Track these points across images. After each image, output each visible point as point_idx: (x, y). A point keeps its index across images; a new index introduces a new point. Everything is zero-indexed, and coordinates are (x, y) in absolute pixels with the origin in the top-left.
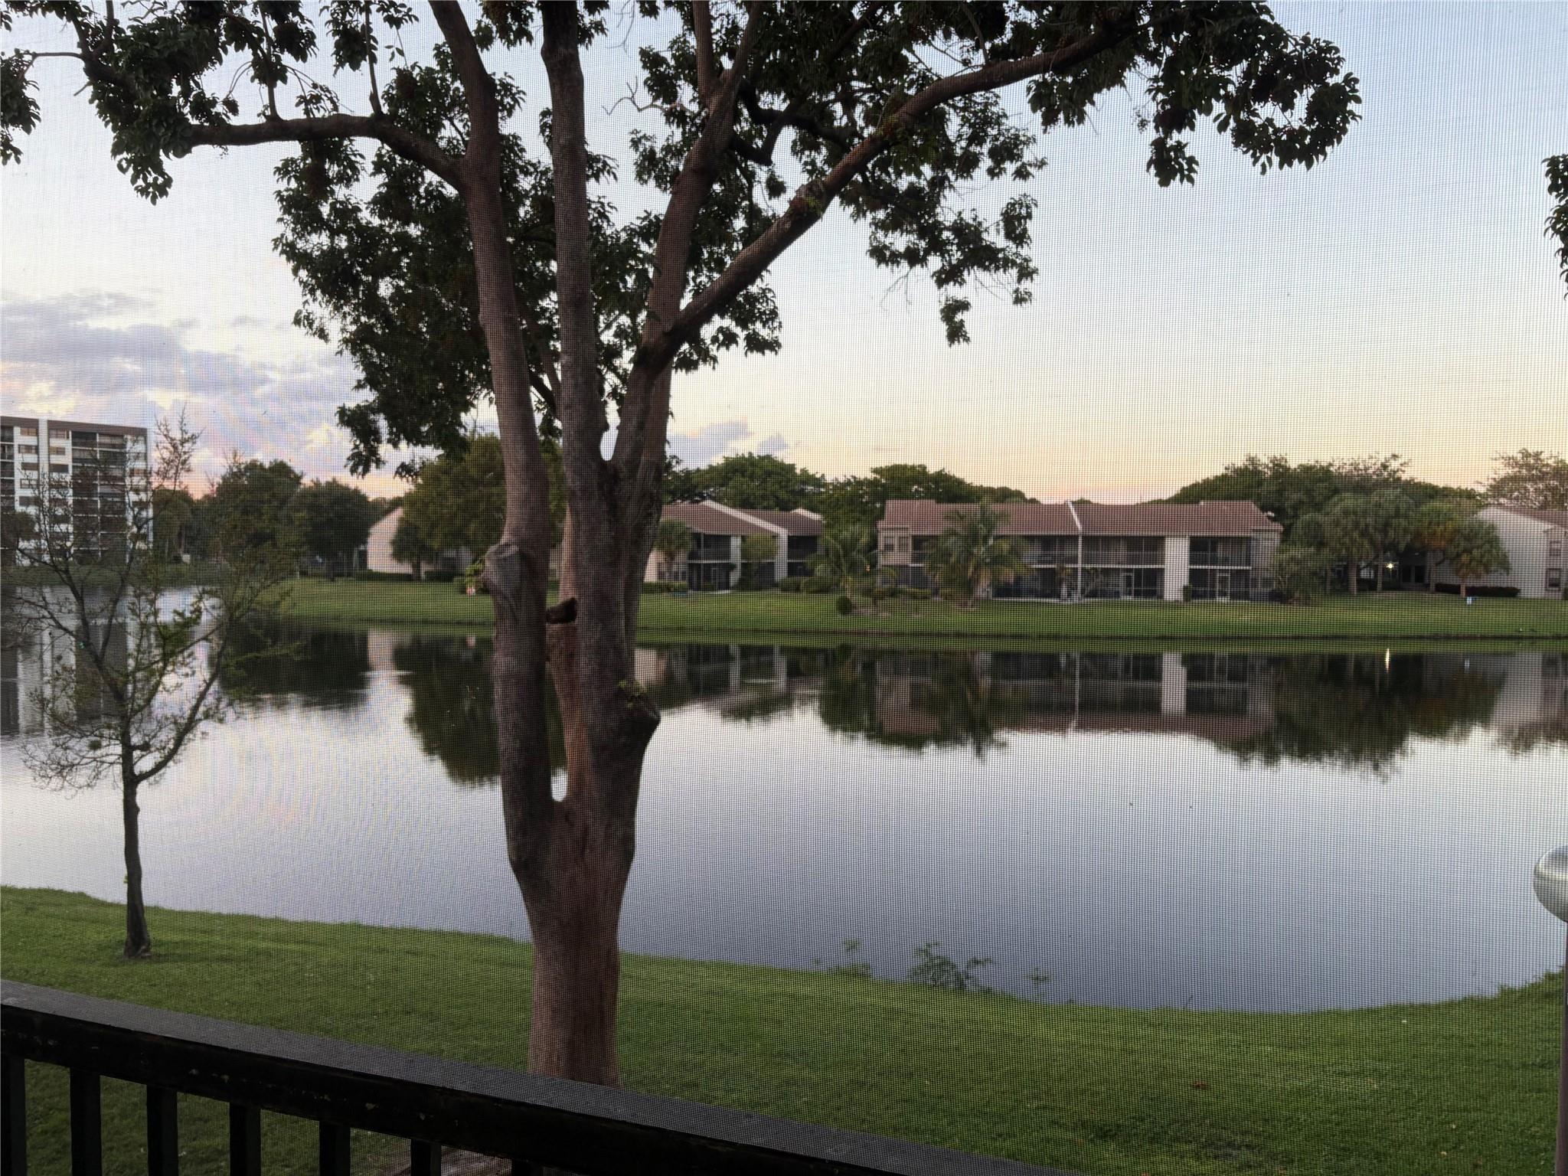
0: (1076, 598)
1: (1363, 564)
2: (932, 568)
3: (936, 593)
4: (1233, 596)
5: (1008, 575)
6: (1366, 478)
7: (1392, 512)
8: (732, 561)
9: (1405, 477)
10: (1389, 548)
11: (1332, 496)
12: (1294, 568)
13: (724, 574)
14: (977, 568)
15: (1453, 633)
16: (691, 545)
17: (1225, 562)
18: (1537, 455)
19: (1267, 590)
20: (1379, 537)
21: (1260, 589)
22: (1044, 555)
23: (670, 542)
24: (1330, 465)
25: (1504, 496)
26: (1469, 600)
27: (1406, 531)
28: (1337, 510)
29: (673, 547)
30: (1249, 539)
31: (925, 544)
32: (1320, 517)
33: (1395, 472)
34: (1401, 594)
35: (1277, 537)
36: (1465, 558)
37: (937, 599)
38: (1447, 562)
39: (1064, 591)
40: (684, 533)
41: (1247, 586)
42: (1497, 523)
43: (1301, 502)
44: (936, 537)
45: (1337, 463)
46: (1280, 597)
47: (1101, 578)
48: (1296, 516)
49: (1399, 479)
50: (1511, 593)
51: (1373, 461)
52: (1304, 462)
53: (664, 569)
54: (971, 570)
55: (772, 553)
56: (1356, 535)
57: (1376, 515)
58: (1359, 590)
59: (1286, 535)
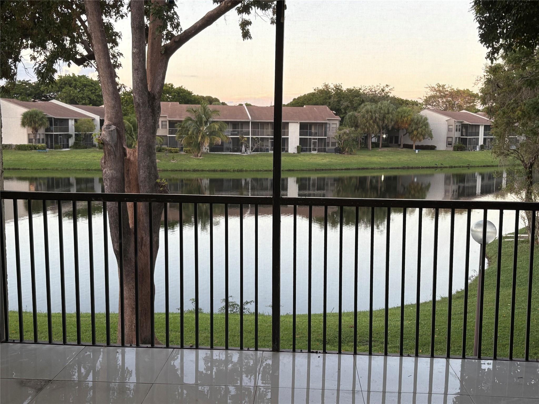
0: (249, 152)
1: (373, 135)
2: (180, 137)
3: (181, 150)
4: (319, 151)
5: (218, 140)
6: (375, 96)
7: (386, 111)
8: (70, 132)
9: (391, 95)
10: (385, 129)
11: (362, 103)
12: (346, 137)
13: (65, 140)
14: (203, 137)
15: (411, 166)
16: (48, 124)
17: (316, 134)
18: (443, 86)
19: (334, 147)
20: (381, 123)
21: (330, 147)
22: (234, 131)
23: (35, 122)
24: (360, 89)
25: (430, 105)
26: (417, 151)
27: (392, 120)
28: (364, 110)
29: (37, 125)
30: (326, 124)
31: (176, 125)
32: (356, 114)
33: (387, 93)
34: (389, 149)
35: (338, 123)
36: (415, 132)
37: (183, 153)
38: (408, 134)
39: (243, 149)
40: (43, 118)
41: (325, 146)
42: (428, 117)
43: (348, 107)
44: (181, 121)
45: (363, 88)
46: (339, 151)
47: (260, 142)
48: (346, 113)
49: (389, 96)
50: (432, 148)
51: (378, 88)
52: (349, 87)
53: (32, 137)
54: (200, 138)
55: (92, 128)
56: (371, 122)
57: (380, 112)
58: (372, 147)
59: (341, 122)
